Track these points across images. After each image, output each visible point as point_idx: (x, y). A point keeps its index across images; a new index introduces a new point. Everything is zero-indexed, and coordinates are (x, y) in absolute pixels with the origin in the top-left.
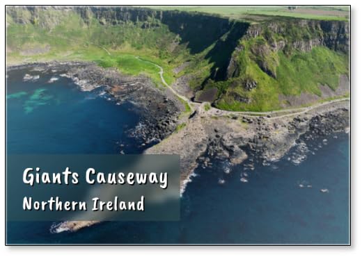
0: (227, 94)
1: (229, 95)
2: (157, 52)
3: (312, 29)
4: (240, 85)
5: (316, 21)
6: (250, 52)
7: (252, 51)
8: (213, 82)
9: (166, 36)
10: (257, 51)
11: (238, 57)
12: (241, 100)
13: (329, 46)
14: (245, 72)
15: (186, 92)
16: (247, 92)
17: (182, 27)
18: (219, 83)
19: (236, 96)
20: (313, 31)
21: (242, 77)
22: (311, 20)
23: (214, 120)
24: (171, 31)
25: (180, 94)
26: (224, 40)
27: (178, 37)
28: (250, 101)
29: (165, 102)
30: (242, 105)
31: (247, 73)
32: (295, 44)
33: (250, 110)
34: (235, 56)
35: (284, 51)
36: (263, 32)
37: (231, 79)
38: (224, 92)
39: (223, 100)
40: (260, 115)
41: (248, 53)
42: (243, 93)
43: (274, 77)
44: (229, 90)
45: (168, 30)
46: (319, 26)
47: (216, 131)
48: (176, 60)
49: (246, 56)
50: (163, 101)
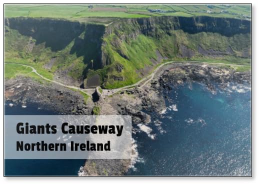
0: (109, 78)
1: (110, 78)
2: (17, 53)
3: (134, 24)
4: (114, 69)
5: (135, 19)
6: (111, 46)
7: (112, 44)
8: (92, 71)
9: (19, 39)
10: (115, 44)
11: (105, 50)
12: (118, 79)
13: (144, 34)
14: (114, 60)
15: (72, 82)
16: (121, 73)
17: (33, 31)
18: (98, 71)
19: (115, 78)
20: (135, 26)
21: (114, 64)
22: (132, 18)
23: (111, 98)
24: (23, 35)
25: (68, 85)
26: (83, 38)
27: (31, 39)
28: (124, 79)
29: (61, 94)
30: (121, 83)
31: (116, 60)
32: (130, 35)
33: (127, 85)
34: (104, 50)
35: (126, 41)
36: (113, 30)
37: (106, 67)
38: (106, 77)
39: (108, 82)
40: (134, 87)
41: (110, 46)
42: (118, 74)
43: (128, 59)
44: (109, 74)
45: (20, 34)
46: (137, 22)
47: (119, 105)
48: (41, 58)
49: (110, 49)
50: (59, 94)
